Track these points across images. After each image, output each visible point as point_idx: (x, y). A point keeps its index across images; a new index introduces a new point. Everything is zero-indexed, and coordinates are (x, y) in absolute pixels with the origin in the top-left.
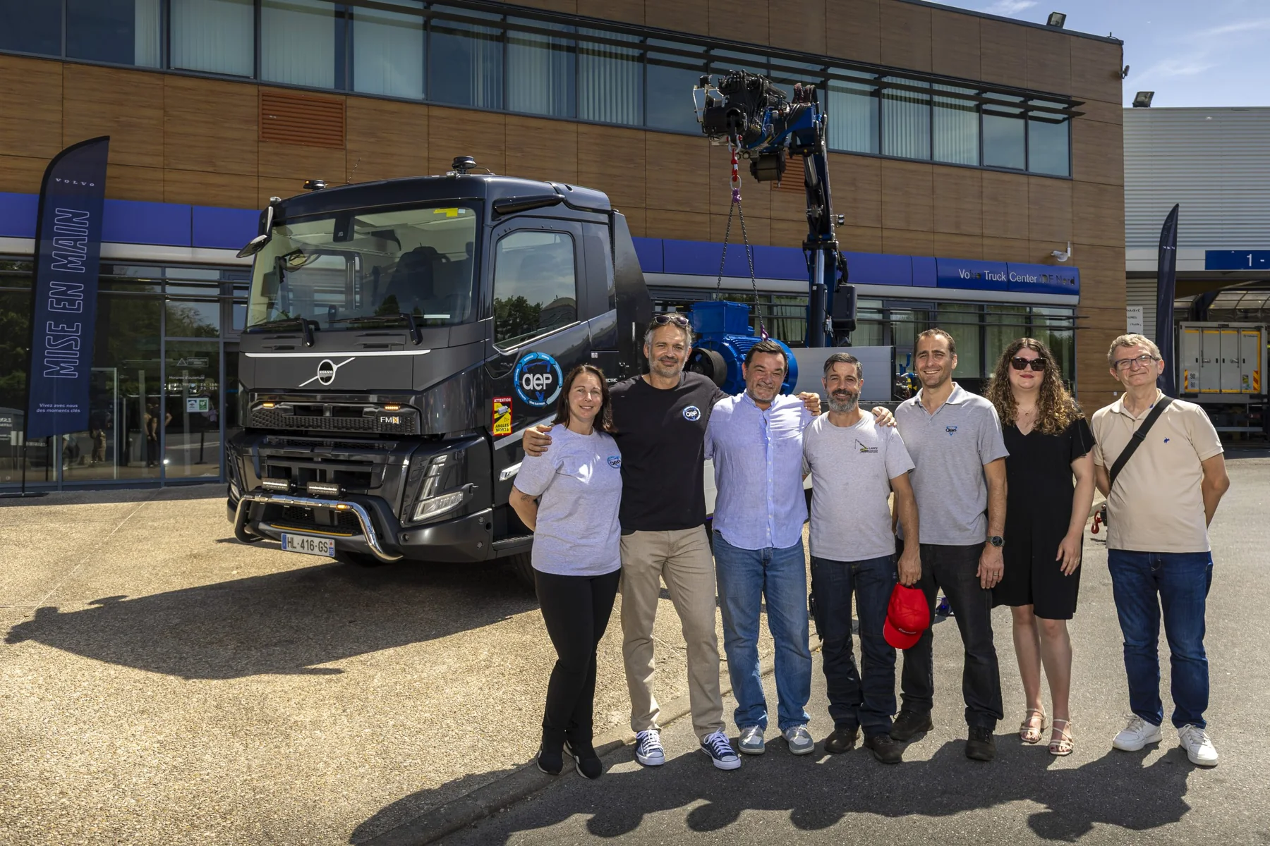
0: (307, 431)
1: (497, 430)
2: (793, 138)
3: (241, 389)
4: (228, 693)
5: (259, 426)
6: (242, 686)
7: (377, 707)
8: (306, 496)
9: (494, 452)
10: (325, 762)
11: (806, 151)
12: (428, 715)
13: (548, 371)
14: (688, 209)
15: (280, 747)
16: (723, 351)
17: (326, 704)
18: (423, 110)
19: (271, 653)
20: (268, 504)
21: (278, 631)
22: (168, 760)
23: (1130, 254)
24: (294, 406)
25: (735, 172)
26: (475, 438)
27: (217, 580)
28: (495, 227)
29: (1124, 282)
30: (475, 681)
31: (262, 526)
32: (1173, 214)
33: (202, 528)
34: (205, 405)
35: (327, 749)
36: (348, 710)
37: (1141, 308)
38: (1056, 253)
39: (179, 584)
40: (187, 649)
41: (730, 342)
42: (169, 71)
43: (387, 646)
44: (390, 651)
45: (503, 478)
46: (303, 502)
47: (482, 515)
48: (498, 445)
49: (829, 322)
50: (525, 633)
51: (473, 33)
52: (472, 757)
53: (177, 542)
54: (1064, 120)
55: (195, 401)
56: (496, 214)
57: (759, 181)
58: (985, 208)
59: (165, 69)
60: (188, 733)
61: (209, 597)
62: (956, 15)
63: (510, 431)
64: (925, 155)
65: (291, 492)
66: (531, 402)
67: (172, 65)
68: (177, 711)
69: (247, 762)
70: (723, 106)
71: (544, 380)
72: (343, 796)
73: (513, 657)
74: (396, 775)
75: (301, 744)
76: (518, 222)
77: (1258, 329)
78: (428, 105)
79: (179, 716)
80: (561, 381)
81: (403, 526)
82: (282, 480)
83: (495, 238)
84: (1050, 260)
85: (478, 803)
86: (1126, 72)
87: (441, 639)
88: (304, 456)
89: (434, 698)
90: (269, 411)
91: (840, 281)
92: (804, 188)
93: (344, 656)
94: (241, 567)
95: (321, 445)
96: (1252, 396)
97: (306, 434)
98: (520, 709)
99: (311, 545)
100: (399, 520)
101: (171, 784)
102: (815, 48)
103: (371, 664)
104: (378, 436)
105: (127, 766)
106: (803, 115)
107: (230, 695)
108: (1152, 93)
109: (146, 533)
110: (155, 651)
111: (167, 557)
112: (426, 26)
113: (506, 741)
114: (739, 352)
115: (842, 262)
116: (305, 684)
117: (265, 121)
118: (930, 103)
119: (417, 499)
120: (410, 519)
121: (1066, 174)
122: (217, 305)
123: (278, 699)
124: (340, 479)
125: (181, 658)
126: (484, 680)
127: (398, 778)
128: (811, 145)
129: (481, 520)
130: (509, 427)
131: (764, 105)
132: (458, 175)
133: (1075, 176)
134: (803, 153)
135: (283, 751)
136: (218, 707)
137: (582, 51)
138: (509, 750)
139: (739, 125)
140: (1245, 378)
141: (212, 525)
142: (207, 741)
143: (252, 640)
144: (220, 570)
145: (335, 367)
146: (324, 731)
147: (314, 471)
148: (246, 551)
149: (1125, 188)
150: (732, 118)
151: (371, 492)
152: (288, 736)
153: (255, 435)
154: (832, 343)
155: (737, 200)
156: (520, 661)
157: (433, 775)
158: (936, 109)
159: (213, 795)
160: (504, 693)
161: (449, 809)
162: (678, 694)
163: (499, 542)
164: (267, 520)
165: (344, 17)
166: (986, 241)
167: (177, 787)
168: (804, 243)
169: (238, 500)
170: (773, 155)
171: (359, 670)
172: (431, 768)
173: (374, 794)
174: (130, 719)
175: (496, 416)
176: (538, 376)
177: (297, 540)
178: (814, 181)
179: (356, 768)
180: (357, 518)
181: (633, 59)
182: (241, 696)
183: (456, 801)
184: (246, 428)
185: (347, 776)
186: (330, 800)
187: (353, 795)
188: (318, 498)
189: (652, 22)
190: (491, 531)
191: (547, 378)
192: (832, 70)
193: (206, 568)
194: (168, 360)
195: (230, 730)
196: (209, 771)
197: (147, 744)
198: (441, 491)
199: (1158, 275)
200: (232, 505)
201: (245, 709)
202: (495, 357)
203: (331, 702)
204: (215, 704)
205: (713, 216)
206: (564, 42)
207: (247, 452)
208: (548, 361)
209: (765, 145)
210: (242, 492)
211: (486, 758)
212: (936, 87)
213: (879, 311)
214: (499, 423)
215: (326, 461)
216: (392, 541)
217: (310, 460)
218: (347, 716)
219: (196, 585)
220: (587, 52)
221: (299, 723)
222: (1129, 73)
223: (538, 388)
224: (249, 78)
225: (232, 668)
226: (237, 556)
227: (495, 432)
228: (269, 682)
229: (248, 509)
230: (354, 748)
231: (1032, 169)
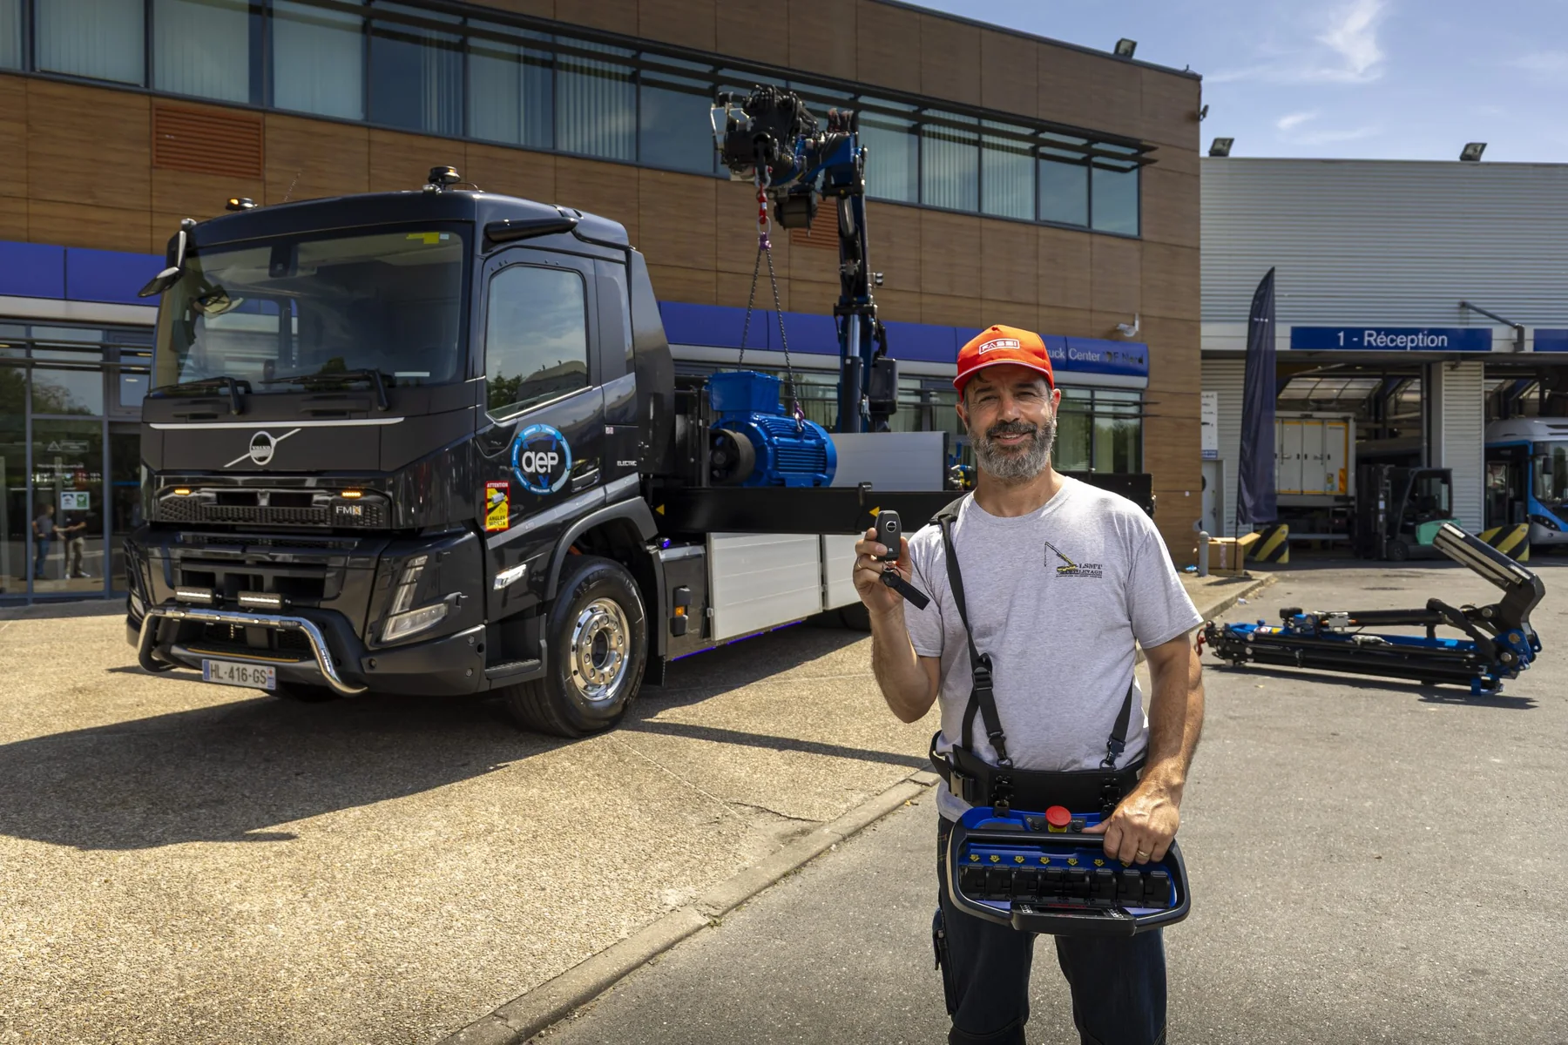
0: (234, 526)
1: (491, 524)
2: (827, 176)
3: (144, 471)
4: (141, 874)
5: (172, 519)
6: (159, 863)
7: (349, 889)
8: (236, 611)
9: (487, 553)
10: (288, 970)
11: (842, 192)
12: (420, 899)
13: (554, 448)
14: (690, 265)
15: (221, 950)
16: (750, 433)
17: (278, 887)
18: (362, 134)
19: (195, 817)
20: (183, 620)
21: (201, 788)
22: (64, 971)
23: (1206, 329)
24: (218, 493)
25: (762, 212)
26: (461, 534)
27: (111, 720)
28: (487, 258)
29: (1199, 362)
30: (477, 852)
31: (176, 650)
32: (1268, 281)
33: (86, 655)
34: (85, 501)
35: (287, 950)
36: (310, 895)
37: (1215, 393)
38: (1122, 326)
39: (60, 726)
40: (79, 814)
41: (759, 423)
42: (33, 73)
43: (352, 803)
44: (355, 812)
45: (498, 586)
46: (234, 618)
47: (472, 634)
48: (492, 543)
49: (865, 402)
50: (529, 786)
51: (425, 39)
52: (490, 958)
53: (54, 673)
54: (1133, 168)
55: (72, 496)
56: (490, 242)
57: (785, 228)
58: (1040, 272)
59: (28, 71)
60: (90, 932)
61: (103, 743)
62: (1009, 38)
63: (506, 526)
64: (973, 208)
65: (215, 605)
66: (533, 489)
67: (37, 65)
68: (71, 900)
69: (176, 972)
70: (749, 129)
71: (549, 460)
72: (319, 1018)
73: (520, 818)
74: (390, 987)
75: (250, 943)
76: (514, 254)
77: (1346, 420)
78: (369, 128)
79: (75, 908)
80: (569, 463)
81: (371, 649)
82: (204, 590)
83: (487, 274)
84: (1114, 335)
85: (510, 1023)
86: (1204, 113)
87: (420, 795)
88: (231, 558)
89: (425, 876)
90: (183, 499)
91: (877, 354)
92: (838, 239)
93: (294, 818)
94: (143, 705)
95: (254, 543)
96: (1337, 498)
97: (232, 529)
98: (544, 889)
99: (244, 676)
100: (363, 640)
101: (70, 1007)
102: (843, 70)
103: (333, 830)
104: (330, 532)
105: (5, 982)
106: (840, 147)
107: (145, 877)
108: (1231, 141)
109: (11, 661)
110: (36, 817)
111: (43, 692)
112: (366, 29)
113: (532, 933)
114: (770, 435)
115: (880, 331)
116: (246, 859)
117: (160, 142)
118: (979, 144)
119: (386, 614)
120: (378, 640)
121: (1134, 232)
122: (99, 375)
123: (211, 881)
124: (280, 587)
125: (71, 827)
126: (488, 849)
127: (392, 991)
128: (848, 185)
129: (471, 640)
130: (506, 520)
131: (797, 130)
132: (439, 191)
133: (1145, 236)
134: (838, 195)
135: (226, 955)
136: (130, 893)
137: (561, 66)
138: (539, 946)
139: (769, 154)
140: (1330, 477)
141: (99, 651)
142: (118, 942)
143: (168, 800)
144: (114, 709)
145: (274, 442)
146: (281, 924)
147: (246, 577)
148: (148, 685)
149: (1202, 252)
150: (761, 146)
151: (324, 605)
152: (231, 933)
153: (164, 531)
154: (868, 428)
155: (766, 248)
156: (530, 823)
157: (441, 985)
158: (985, 151)
159: (132, 1022)
160: (517, 867)
161: (471, 1034)
162: (747, 864)
163: (494, 669)
164: (181, 643)
165: (260, 12)
166: (1043, 312)
167: (79, 1012)
168: (835, 308)
169: (143, 618)
170: (802, 195)
171: (318, 839)
172: (435, 975)
173: (363, 1015)
174: (6, 914)
175: (490, 505)
176: (541, 454)
177: (224, 667)
178: (851, 230)
179: (333, 977)
180: (308, 639)
181: (624, 78)
182: (159, 877)
183: (478, 1022)
184: (151, 523)
185: (321, 989)
186: (301, 1026)
187: (333, 1017)
188: (253, 612)
189: (648, 32)
190: (483, 654)
191: (553, 458)
192: (863, 100)
193: (96, 706)
194: (35, 443)
195: (148, 926)
196: (124, 986)
197: (33, 948)
198: (416, 604)
199: (1247, 356)
200: (134, 623)
201: (168, 895)
202: (488, 428)
203: (286, 883)
204: (125, 889)
205: (720, 275)
206: (538, 54)
207: (152, 553)
208: (554, 436)
209: (795, 182)
210: (147, 606)
211: (509, 958)
212: (986, 123)
213: (917, 393)
214: (493, 514)
215: (261, 564)
216: (354, 668)
217: (241, 563)
218: (309, 902)
219: (85, 727)
220: (567, 68)
221: (245, 914)
222: (1209, 114)
223: (542, 471)
224: (137, 86)
225: (143, 838)
226: (137, 690)
227: (489, 527)
228: (196, 858)
229: (157, 628)
230: (325, 948)
231: (1096, 226)
